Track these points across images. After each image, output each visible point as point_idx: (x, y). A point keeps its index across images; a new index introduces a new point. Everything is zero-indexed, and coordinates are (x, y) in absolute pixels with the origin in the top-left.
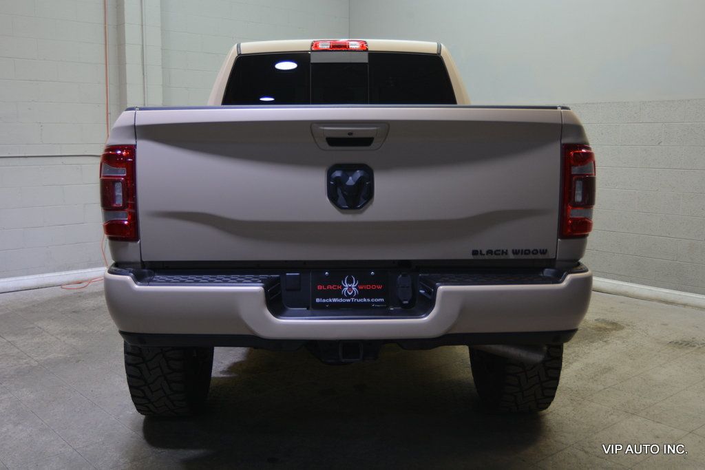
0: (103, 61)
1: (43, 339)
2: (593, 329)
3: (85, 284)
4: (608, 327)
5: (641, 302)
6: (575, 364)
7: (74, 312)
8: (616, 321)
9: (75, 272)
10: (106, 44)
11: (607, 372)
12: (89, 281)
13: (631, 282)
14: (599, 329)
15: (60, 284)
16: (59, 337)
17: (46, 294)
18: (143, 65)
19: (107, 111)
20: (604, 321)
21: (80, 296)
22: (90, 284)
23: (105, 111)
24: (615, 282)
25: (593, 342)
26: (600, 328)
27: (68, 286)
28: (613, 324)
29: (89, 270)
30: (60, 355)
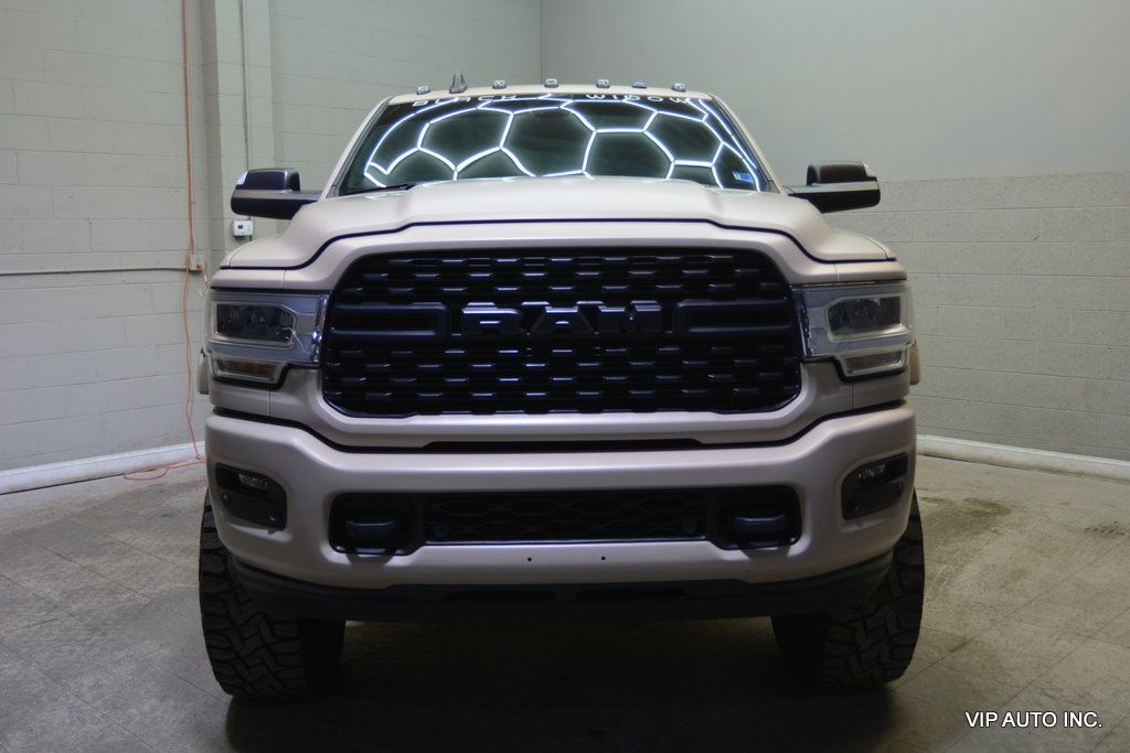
0: (184, 123)
1: (137, 560)
2: (966, 513)
3: (162, 471)
4: (987, 510)
5: (1015, 472)
6: (969, 567)
7: (166, 515)
8: (993, 501)
9: (144, 452)
10: (186, 95)
11: (1019, 577)
12: (167, 466)
13: (998, 442)
14: (977, 514)
15: (122, 472)
16: (161, 555)
17: (105, 489)
18: (246, 127)
19: (190, 199)
20: (976, 501)
21: (162, 491)
22: (169, 471)
23: (187, 199)
24: (971, 443)
25: (977, 533)
26: (977, 512)
27: (137, 475)
28: (993, 505)
29: (166, 449)
30: (178, 585)
